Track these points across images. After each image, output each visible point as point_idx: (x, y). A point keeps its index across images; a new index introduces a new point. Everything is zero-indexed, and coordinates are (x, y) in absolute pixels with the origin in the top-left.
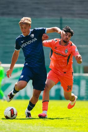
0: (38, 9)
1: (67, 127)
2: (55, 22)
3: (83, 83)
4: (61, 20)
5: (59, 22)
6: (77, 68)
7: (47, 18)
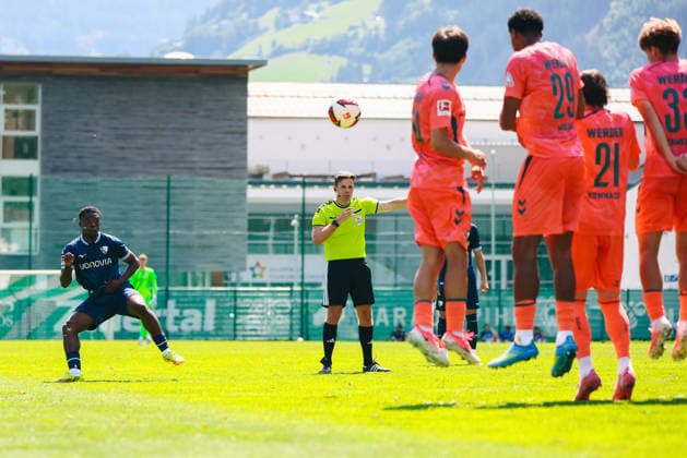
0: (123, 158)
1: (175, 396)
2: (156, 184)
3: (210, 305)
4: (169, 182)
5: (165, 184)
6: (199, 275)
7: (140, 177)
